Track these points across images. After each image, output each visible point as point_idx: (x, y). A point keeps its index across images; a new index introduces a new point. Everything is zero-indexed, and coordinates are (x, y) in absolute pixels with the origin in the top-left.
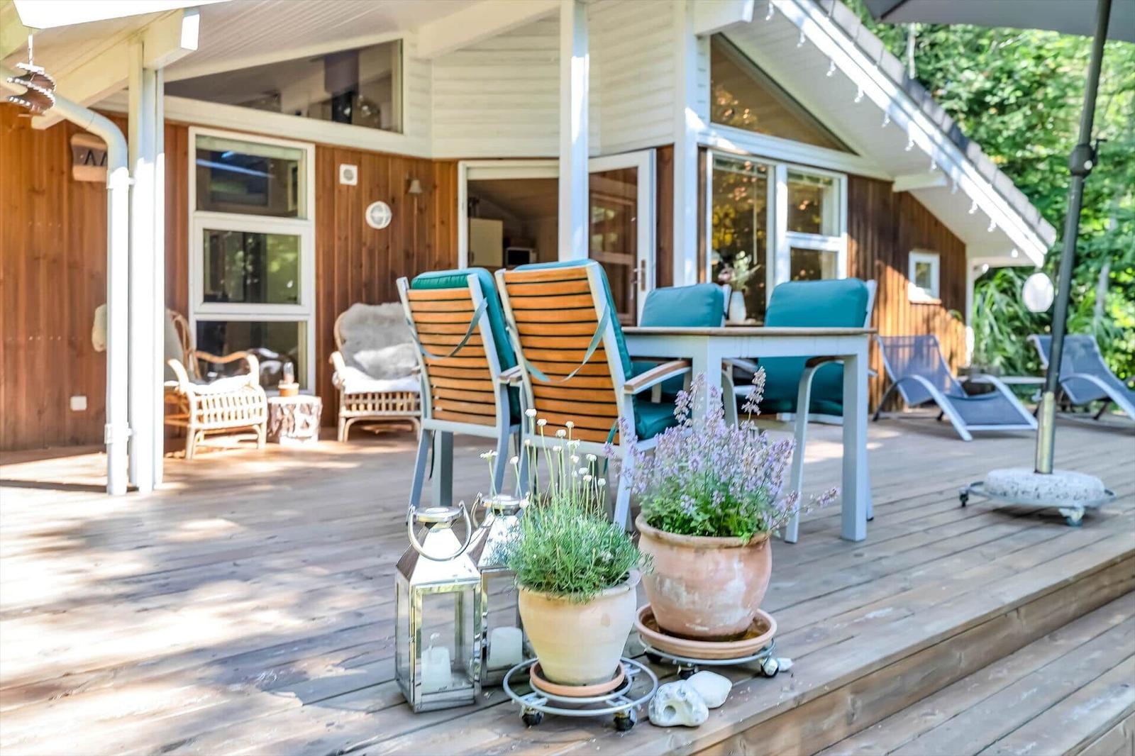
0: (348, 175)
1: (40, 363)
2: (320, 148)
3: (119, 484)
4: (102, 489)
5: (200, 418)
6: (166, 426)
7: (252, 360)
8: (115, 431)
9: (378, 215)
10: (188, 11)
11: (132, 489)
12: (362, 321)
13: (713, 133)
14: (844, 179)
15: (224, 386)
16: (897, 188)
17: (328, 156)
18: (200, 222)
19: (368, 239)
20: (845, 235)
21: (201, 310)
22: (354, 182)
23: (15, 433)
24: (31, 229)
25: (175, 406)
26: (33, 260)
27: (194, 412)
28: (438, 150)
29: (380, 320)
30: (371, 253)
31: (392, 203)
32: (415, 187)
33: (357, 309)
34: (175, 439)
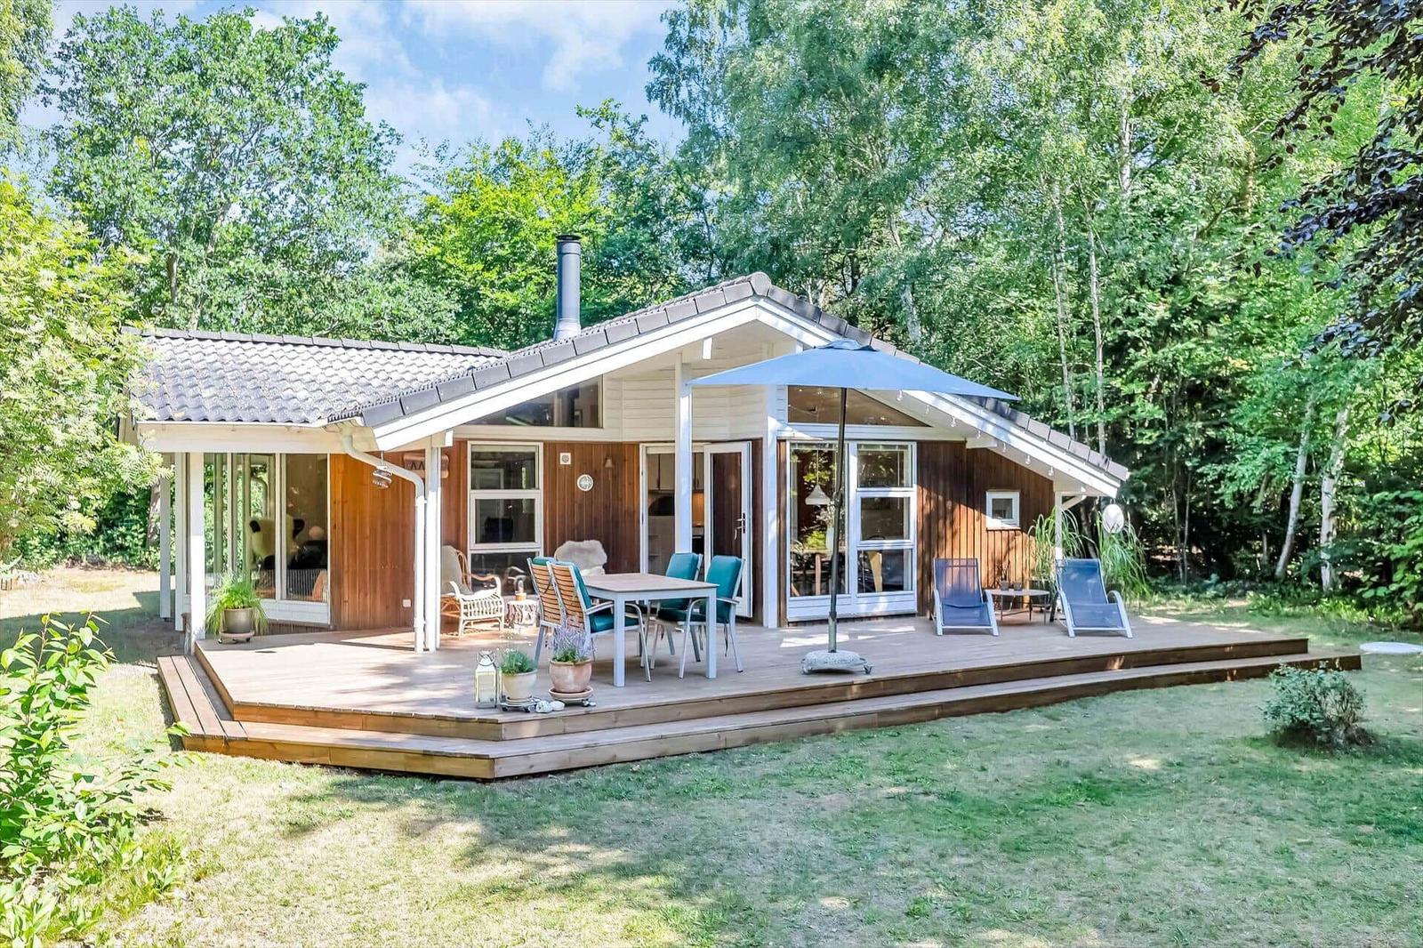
0: (565, 459)
1: (388, 580)
2: (547, 445)
3: (420, 647)
4: (413, 649)
5: (466, 614)
6: (442, 617)
7: (498, 580)
8: (418, 622)
9: (585, 483)
10: (448, 430)
11: (426, 650)
12: (571, 551)
13: (788, 428)
14: (915, 445)
15: (482, 594)
16: (968, 446)
17: (552, 448)
18: (474, 495)
19: (578, 499)
20: (915, 486)
21: (474, 547)
22: (569, 463)
23: (374, 618)
24: (383, 508)
25: (449, 605)
26: (384, 527)
27: (463, 610)
28: (627, 436)
29: (581, 550)
30: (581, 507)
31: (595, 476)
32: (609, 463)
33: (569, 544)
34: (449, 625)
